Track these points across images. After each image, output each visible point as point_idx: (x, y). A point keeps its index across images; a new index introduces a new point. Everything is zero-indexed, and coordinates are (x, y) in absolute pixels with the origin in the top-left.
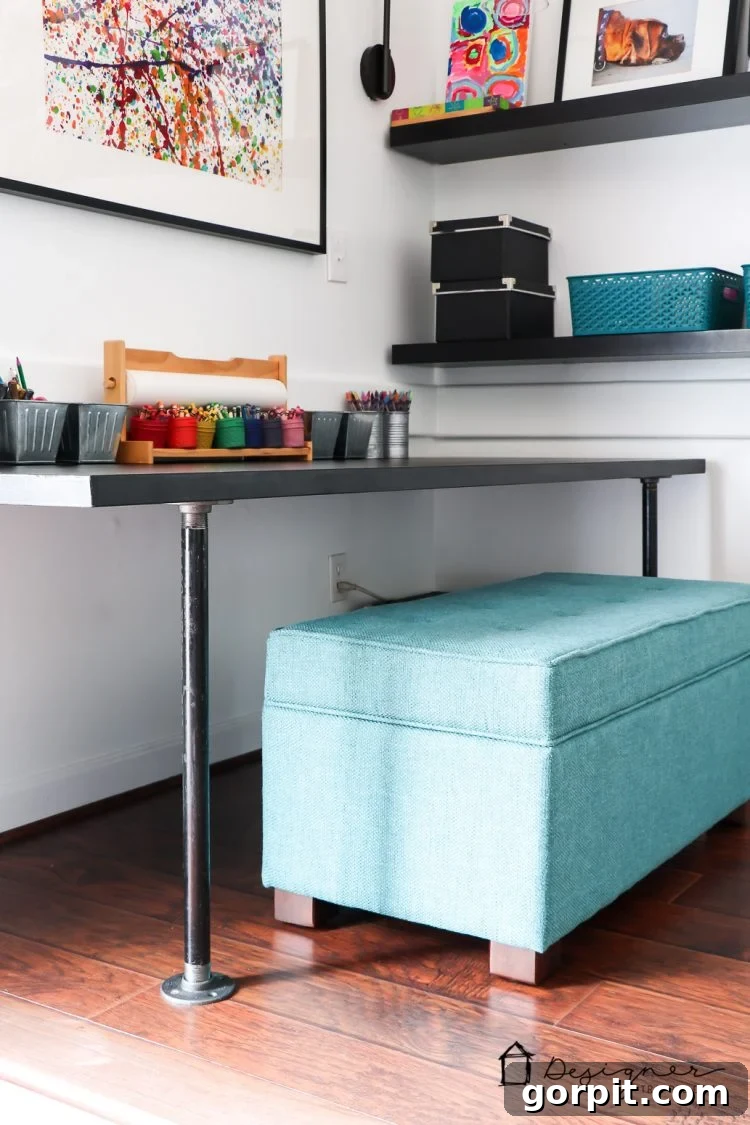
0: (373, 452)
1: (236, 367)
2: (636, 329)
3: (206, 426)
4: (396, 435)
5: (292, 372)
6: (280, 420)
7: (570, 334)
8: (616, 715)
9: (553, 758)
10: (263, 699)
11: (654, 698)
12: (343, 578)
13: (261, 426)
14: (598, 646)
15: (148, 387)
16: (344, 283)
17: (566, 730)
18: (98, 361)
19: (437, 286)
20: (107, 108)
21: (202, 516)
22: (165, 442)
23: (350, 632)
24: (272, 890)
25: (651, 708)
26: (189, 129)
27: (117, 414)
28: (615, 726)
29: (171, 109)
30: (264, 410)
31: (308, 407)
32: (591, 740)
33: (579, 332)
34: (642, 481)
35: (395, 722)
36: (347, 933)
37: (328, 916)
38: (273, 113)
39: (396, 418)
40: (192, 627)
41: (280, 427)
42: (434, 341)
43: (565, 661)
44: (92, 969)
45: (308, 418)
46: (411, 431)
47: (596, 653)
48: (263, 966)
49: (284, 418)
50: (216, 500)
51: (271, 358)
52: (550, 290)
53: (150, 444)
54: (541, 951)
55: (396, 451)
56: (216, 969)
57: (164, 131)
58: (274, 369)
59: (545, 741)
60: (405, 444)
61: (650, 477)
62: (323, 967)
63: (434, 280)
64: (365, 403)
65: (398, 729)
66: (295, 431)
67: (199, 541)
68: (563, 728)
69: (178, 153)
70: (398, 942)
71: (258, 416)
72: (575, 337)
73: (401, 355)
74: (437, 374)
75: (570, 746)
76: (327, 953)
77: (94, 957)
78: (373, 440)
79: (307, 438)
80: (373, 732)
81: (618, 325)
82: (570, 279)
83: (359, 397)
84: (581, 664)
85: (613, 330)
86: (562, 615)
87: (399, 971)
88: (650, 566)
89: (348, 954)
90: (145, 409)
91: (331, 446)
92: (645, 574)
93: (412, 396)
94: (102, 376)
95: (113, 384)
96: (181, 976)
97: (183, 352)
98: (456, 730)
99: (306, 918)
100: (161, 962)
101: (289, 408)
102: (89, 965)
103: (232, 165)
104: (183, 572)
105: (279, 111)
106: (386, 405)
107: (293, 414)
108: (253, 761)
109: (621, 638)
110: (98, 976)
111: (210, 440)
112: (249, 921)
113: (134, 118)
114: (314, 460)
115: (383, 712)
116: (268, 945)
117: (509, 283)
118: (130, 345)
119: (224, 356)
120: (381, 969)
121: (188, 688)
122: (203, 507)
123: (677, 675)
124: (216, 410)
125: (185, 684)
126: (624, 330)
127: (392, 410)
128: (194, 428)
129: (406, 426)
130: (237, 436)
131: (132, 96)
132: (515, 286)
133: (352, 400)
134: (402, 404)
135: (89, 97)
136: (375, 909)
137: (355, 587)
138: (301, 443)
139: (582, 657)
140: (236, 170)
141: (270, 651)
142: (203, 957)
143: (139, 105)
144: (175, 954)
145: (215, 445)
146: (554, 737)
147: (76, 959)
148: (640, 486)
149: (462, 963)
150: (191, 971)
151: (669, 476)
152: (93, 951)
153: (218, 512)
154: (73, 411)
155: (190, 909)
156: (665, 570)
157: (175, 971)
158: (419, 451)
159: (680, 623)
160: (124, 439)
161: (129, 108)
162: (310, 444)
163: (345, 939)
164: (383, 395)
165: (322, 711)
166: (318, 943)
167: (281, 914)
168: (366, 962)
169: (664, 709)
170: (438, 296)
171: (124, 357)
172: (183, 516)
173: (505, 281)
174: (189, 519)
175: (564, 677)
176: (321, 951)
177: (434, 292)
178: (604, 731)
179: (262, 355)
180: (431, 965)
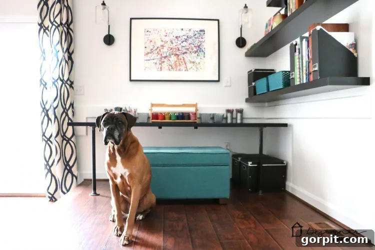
1: (184, 105)
3: (168, 116)
4: (239, 118)
16: (230, 87)
20: (158, 65)
22: (157, 119)
26: (178, 64)
29: (173, 62)
38: (202, 57)
39: (239, 114)
41: (189, 116)
42: (248, 97)
55: (239, 121)
57: (171, 66)
60: (241, 120)
63: (248, 84)
69: (175, 69)
103: (190, 69)
105: (204, 57)
113: (164, 66)
117: (253, 84)
131: (164, 62)
135: (154, 64)
138: (195, 119)
140: (191, 70)
143: (165, 63)
145: (171, 119)
161: (163, 64)
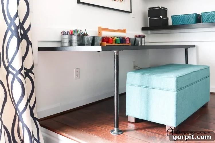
0: (140, 45)
1: (118, 31)
2: (183, 24)
3: (114, 40)
4: (143, 42)
5: (127, 32)
6: (125, 39)
7: (172, 25)
8: (187, 86)
9: (177, 94)
10: (126, 84)
11: (192, 84)
12: (135, 65)
13: (123, 40)
14: (183, 75)
15: (105, 34)
16: (134, 18)
17: (179, 89)
18: (97, 30)
19: (149, 18)
21: (118, 53)
22: (108, 42)
23: (141, 73)
24: (127, 116)
25: (191, 86)
27: (100, 38)
28: (187, 88)
30: (123, 38)
31: (130, 37)
32: (183, 91)
33: (174, 24)
34: (185, 48)
35: (149, 88)
36: (140, 124)
37: (137, 121)
39: (143, 39)
40: (116, 71)
41: (125, 40)
42: (149, 26)
43: (178, 77)
44: (99, 128)
45: (130, 39)
46: (146, 41)
47: (183, 76)
48: (126, 129)
49: (126, 39)
50: (120, 50)
51: (124, 29)
52: (168, 18)
53: (106, 43)
54: (175, 127)
55: (143, 44)
56: (119, 129)
58: (124, 31)
59: (175, 90)
60: (145, 43)
61: (186, 48)
62: (136, 129)
63: (149, 17)
64: (138, 36)
65: (150, 89)
66: (128, 41)
67: (117, 57)
68: (178, 89)
70: (149, 125)
71: (122, 38)
72: (173, 25)
73: (143, 29)
74: (149, 32)
75: (180, 92)
76: (137, 127)
77: (98, 126)
78: (140, 43)
79: (130, 42)
80: (145, 89)
81: (180, 23)
82: (171, 16)
83: (137, 35)
84: (181, 78)
85: (179, 24)
86: (175, 70)
87: (150, 130)
88: (187, 62)
89: (141, 127)
90: (105, 37)
91: (133, 43)
92: (186, 64)
93: (146, 35)
94: (98, 32)
95: (100, 33)
96: (114, 130)
97: (110, 28)
98: (159, 89)
99: (133, 121)
100: (110, 128)
101: (127, 37)
102: (98, 127)
104: (115, 62)
106: (141, 37)
107: (127, 38)
108: (124, 94)
109: (187, 73)
110: (100, 129)
111: (115, 42)
112: (124, 121)
114: (131, 45)
115: (147, 86)
116: (127, 125)
117: (161, 17)
118: (102, 27)
119: (116, 29)
120: (147, 130)
121: (115, 81)
122: (118, 51)
123: (196, 80)
124: (116, 37)
125: (115, 80)
126: (181, 24)
127: (142, 38)
128: (112, 40)
129: (145, 40)
130: (119, 42)
132: (162, 17)
133: (136, 36)
134: (144, 37)
136: (146, 119)
137: (136, 67)
138: (129, 43)
139: (181, 76)
140: (118, 0)
141: (127, 75)
142: (117, 127)
144: (113, 126)
145: (115, 43)
146: (177, 90)
147: (96, 127)
148: (185, 49)
149: (161, 129)
150: (115, 129)
151: (189, 48)
152: (98, 125)
153: (120, 52)
154: (94, 38)
155: (115, 118)
156: (189, 63)
157: (112, 129)
158: (147, 44)
159: (196, 71)
160: (101, 42)
162: (130, 43)
163: (140, 125)
164: (141, 35)
165: (136, 86)
166: (136, 125)
167: (129, 120)
168: (144, 128)
169: (194, 86)
170: (150, 20)
171: (101, 29)
172: (115, 53)
173: (160, 17)
174: (115, 54)
175: (178, 80)
176: (136, 127)
177: (149, 19)
178: (185, 89)
179: (122, 29)
180: (155, 129)
